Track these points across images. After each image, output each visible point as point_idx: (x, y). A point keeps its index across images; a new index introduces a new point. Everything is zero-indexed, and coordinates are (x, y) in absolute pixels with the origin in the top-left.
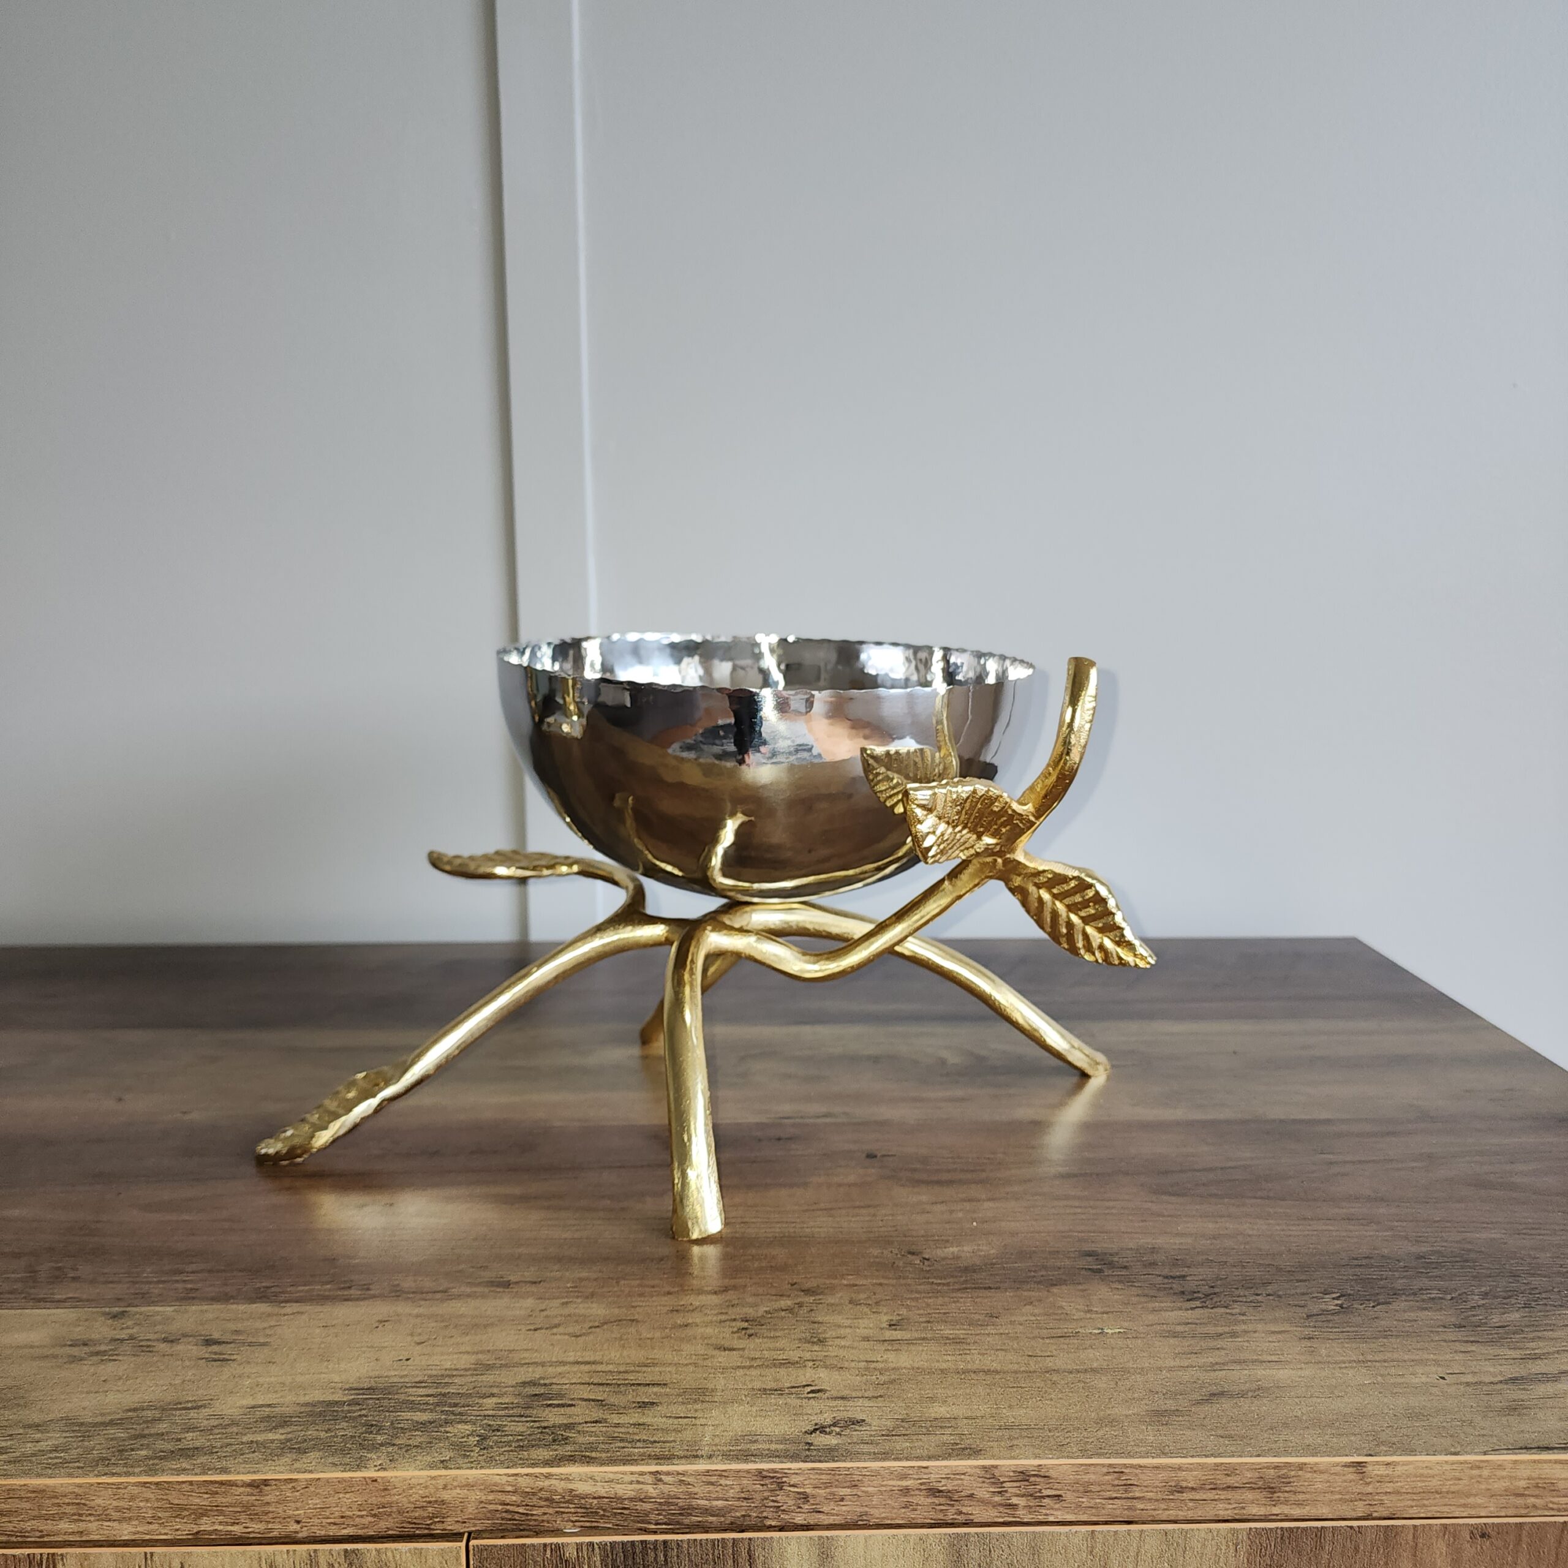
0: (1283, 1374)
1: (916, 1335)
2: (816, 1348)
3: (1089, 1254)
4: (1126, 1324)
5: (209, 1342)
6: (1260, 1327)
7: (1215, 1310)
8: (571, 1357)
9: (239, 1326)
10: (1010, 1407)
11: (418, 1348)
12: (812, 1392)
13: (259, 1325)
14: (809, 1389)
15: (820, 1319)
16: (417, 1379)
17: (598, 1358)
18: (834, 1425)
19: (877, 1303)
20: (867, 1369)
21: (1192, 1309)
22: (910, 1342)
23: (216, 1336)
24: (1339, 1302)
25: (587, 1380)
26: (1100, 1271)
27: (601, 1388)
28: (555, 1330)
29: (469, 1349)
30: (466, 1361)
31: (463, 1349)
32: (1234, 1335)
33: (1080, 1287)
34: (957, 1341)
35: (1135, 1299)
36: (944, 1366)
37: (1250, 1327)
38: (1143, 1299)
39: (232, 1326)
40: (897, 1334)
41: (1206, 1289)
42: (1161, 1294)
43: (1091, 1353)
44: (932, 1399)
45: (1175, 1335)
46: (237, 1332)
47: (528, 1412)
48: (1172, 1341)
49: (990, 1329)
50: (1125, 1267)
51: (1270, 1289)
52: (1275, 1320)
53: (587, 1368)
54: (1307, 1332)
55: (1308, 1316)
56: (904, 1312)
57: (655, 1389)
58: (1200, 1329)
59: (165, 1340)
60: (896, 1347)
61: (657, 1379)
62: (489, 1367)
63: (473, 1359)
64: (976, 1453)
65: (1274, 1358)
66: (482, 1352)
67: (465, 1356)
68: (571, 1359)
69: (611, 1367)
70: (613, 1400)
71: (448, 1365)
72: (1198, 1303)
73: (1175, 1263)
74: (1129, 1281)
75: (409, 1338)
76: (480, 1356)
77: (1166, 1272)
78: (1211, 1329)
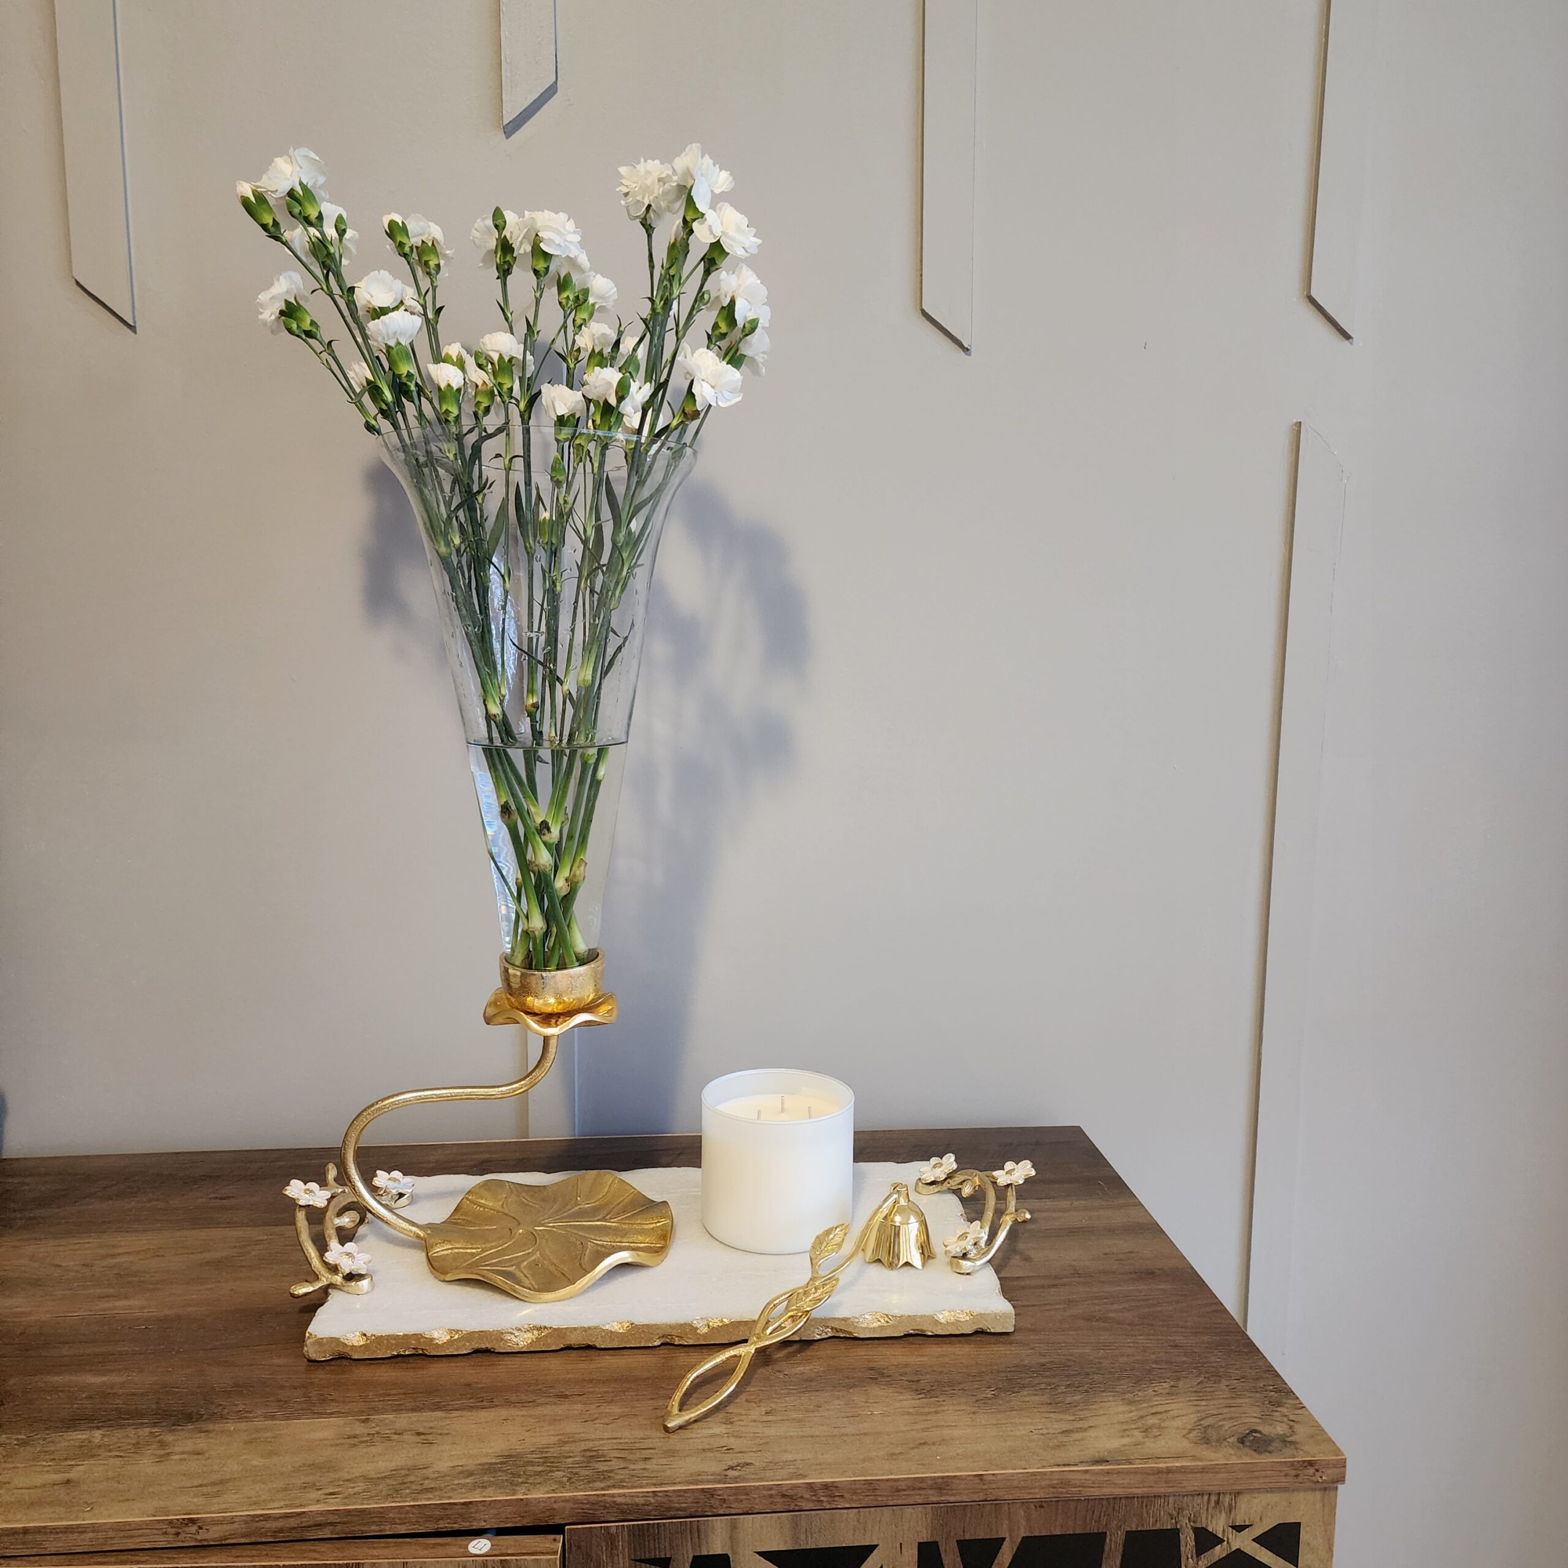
0: (956, 1433)
1: (780, 1418)
2: (729, 1426)
3: (872, 1369)
4: (884, 1409)
5: (419, 1434)
6: (951, 1408)
7: (932, 1399)
8: (606, 1435)
9: (432, 1424)
10: (822, 1454)
11: (528, 1433)
12: (727, 1450)
13: (441, 1423)
14: (725, 1448)
15: (730, 1411)
16: (532, 1450)
17: (620, 1436)
18: (737, 1466)
19: (760, 1401)
20: (753, 1437)
21: (919, 1399)
22: (775, 1422)
23: (421, 1430)
24: (993, 1393)
25: (616, 1447)
26: (876, 1379)
27: (623, 1451)
28: (595, 1422)
29: (553, 1433)
30: (554, 1439)
31: (550, 1433)
32: (936, 1412)
33: (865, 1388)
34: (799, 1421)
35: (891, 1395)
36: (792, 1434)
37: (946, 1408)
38: (895, 1394)
39: (428, 1425)
40: (770, 1418)
41: (928, 1388)
42: (905, 1391)
43: (866, 1424)
44: (786, 1451)
45: (909, 1414)
46: (431, 1428)
47: (591, 1465)
48: (906, 1417)
49: (817, 1414)
50: (889, 1376)
51: (962, 1386)
52: (960, 1404)
53: (615, 1441)
54: (974, 1409)
55: (977, 1401)
56: (773, 1405)
57: (650, 1451)
58: (922, 1410)
59: (396, 1434)
60: (769, 1425)
61: (651, 1446)
62: (566, 1443)
63: (556, 1438)
64: (804, 1476)
65: (954, 1424)
66: (560, 1435)
67: (552, 1437)
68: (606, 1437)
69: (626, 1440)
70: (630, 1457)
71: (545, 1442)
72: (923, 1396)
73: (916, 1373)
74: (889, 1384)
75: (521, 1428)
76: (560, 1437)
77: (910, 1378)
78: (927, 1410)
